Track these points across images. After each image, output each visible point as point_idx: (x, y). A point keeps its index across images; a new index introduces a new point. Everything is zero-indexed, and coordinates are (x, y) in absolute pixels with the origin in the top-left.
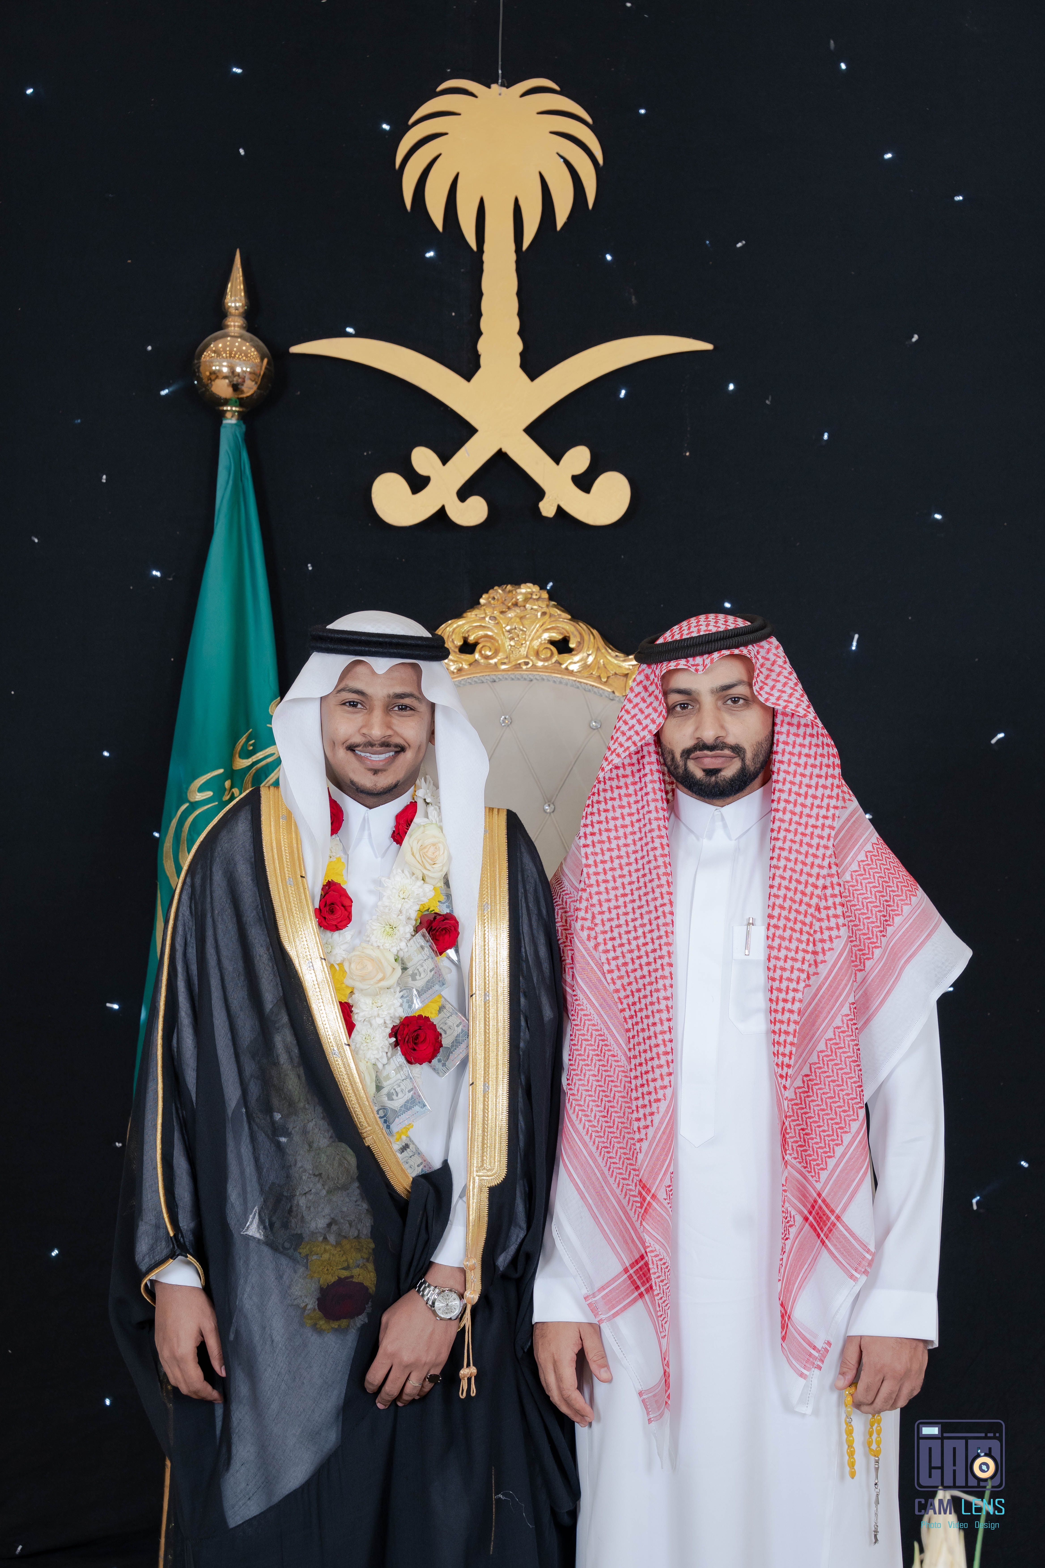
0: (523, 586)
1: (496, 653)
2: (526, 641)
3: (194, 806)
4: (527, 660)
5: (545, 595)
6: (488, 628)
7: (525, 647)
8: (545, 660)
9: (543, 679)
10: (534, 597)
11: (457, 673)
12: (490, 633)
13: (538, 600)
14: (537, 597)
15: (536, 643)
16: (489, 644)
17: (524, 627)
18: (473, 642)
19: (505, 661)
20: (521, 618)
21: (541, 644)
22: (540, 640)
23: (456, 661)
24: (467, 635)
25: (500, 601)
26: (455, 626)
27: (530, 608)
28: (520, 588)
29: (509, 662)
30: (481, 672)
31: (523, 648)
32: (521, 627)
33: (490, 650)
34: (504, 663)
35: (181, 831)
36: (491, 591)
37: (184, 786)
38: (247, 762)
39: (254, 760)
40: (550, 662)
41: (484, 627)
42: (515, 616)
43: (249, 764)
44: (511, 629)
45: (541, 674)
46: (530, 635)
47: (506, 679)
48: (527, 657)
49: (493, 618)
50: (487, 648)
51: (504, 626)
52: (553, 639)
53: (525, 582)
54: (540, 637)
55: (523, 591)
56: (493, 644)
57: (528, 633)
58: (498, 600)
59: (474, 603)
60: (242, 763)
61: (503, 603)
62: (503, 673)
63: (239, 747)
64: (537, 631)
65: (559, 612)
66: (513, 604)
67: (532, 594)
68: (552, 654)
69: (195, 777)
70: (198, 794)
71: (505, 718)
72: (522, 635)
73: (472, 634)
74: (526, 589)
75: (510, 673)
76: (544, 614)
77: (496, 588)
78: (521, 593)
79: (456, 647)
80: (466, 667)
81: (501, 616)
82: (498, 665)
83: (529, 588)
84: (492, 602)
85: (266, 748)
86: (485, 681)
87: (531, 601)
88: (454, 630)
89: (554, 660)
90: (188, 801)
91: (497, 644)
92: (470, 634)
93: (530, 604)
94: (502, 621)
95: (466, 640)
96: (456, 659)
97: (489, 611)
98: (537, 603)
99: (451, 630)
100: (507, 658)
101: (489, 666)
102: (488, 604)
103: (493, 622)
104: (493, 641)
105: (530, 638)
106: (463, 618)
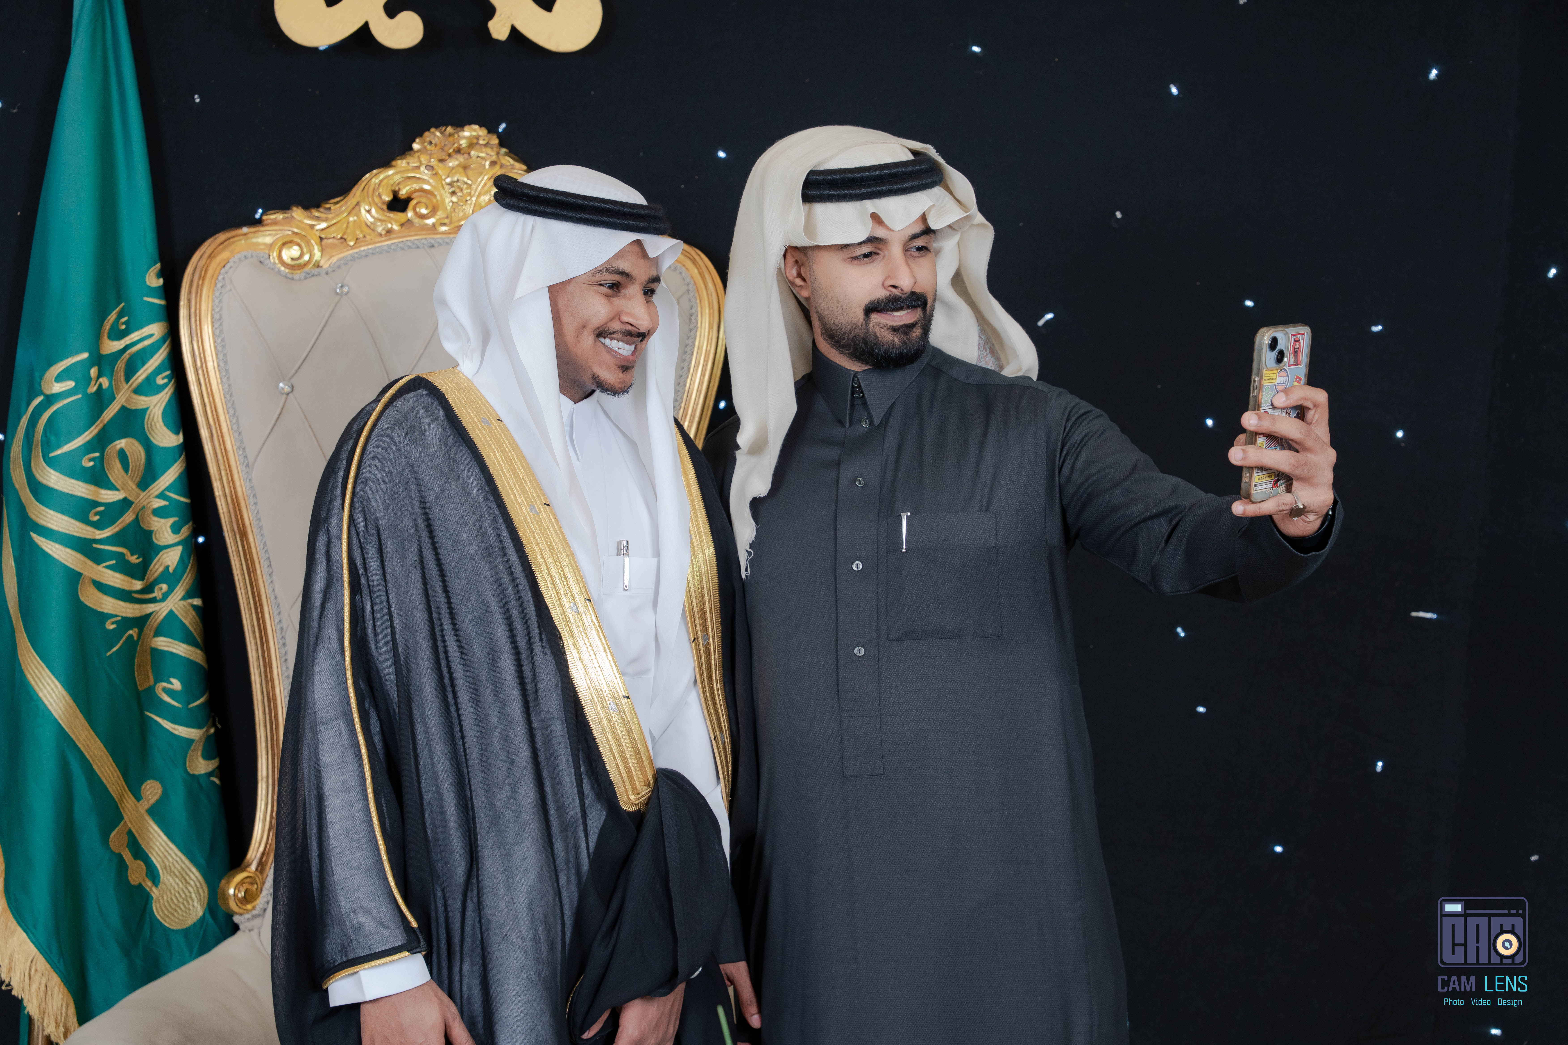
0: (466, 128)
1: (434, 211)
2: (471, 197)
3: (50, 399)
5: (495, 141)
6: (424, 179)
7: (471, 204)
10: (481, 142)
11: (386, 235)
12: (426, 187)
13: (486, 145)
14: (485, 142)
15: (483, 199)
16: (424, 200)
17: (468, 179)
18: (406, 196)
19: (446, 221)
20: (465, 167)
23: (384, 221)
24: (397, 189)
25: (438, 146)
26: (382, 176)
27: (476, 156)
28: (464, 131)
29: (451, 223)
30: (416, 235)
31: (468, 206)
32: (465, 179)
33: (427, 208)
34: (444, 224)
35: (34, 432)
36: (427, 134)
37: (37, 375)
38: (118, 345)
39: (128, 343)
41: (418, 179)
42: (458, 166)
43: (121, 347)
44: (453, 182)
46: (476, 189)
49: (430, 167)
50: (423, 204)
51: (443, 177)
53: (471, 124)
55: (467, 134)
56: (429, 200)
57: (474, 187)
58: (436, 145)
59: (406, 149)
60: (112, 346)
61: (442, 149)
62: (444, 236)
63: (107, 326)
64: (485, 184)
65: (512, 162)
66: (454, 151)
69: (50, 364)
70: (56, 384)
72: (467, 188)
73: (405, 187)
74: (471, 132)
76: (493, 163)
77: (433, 130)
78: (464, 137)
79: (384, 203)
80: (396, 227)
81: (440, 165)
82: (437, 226)
83: (475, 130)
84: (429, 147)
85: (143, 327)
86: (421, 246)
87: (477, 147)
88: (381, 181)
90: (42, 393)
91: (435, 201)
92: (401, 187)
93: (476, 150)
94: (440, 172)
95: (395, 194)
96: (384, 218)
97: (424, 159)
98: (484, 150)
99: (377, 181)
100: (447, 217)
101: (425, 228)
102: (423, 150)
103: (430, 173)
104: (429, 196)
105: (477, 194)
106: (392, 166)
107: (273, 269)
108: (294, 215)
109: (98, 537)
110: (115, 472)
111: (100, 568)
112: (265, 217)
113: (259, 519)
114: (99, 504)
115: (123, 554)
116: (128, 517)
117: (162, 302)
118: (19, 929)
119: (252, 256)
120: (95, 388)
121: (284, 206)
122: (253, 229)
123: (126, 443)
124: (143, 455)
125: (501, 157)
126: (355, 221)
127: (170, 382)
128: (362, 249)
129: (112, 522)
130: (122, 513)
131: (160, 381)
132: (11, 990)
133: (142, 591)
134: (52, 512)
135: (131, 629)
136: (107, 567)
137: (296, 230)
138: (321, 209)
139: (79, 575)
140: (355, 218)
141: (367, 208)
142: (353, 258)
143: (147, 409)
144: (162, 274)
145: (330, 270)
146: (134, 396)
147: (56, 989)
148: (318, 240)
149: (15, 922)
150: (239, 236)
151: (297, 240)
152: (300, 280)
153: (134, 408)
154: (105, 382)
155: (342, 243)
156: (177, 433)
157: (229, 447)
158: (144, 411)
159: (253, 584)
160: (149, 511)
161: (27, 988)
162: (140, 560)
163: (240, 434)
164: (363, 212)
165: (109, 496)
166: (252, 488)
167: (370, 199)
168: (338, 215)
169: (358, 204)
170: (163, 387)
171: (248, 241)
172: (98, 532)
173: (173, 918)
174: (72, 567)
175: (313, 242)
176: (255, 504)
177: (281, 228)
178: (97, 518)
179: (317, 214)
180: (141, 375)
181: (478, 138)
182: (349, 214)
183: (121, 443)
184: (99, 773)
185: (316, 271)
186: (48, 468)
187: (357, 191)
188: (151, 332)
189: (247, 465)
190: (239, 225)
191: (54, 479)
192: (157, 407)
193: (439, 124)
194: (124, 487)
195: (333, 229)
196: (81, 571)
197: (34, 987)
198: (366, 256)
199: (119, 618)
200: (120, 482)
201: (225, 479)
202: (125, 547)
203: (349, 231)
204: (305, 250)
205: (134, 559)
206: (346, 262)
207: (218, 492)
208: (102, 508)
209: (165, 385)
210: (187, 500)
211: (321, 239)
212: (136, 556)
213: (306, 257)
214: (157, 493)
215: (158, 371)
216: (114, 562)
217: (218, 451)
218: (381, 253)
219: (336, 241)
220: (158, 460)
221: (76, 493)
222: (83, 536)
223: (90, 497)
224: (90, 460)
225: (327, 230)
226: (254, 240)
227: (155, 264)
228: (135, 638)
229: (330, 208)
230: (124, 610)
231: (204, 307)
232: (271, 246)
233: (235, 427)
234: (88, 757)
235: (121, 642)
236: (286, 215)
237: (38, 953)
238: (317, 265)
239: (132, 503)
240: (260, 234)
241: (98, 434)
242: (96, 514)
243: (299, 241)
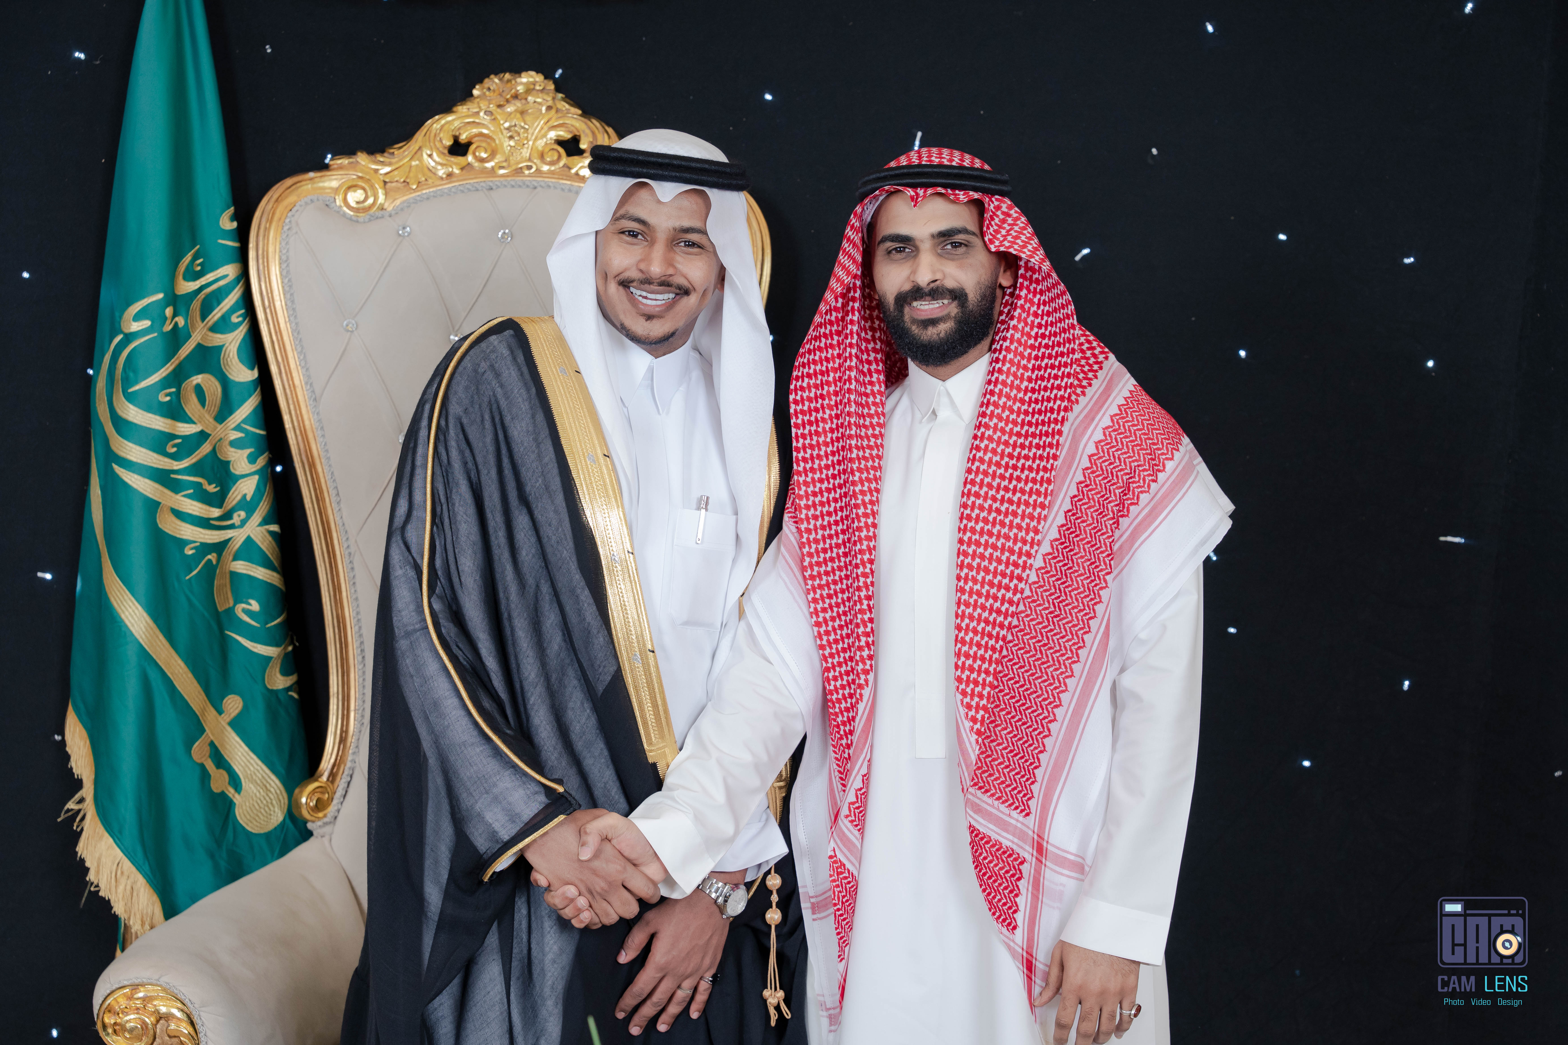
0: (524, 74)
1: (493, 154)
2: (528, 141)
3: (129, 338)
4: (529, 164)
5: (551, 86)
6: (483, 124)
7: (527, 148)
8: (552, 163)
9: (549, 186)
10: (538, 88)
11: (447, 179)
12: (485, 131)
13: (542, 91)
14: (541, 88)
15: (541, 143)
16: (484, 145)
17: (525, 124)
18: (466, 141)
19: (504, 164)
20: (523, 113)
21: (546, 144)
22: (545, 140)
23: (445, 165)
24: (457, 134)
25: (497, 92)
26: (443, 122)
27: (532, 101)
28: (520, 77)
29: (509, 166)
30: (476, 178)
31: (525, 150)
32: (523, 124)
33: (486, 152)
34: (502, 168)
35: (115, 369)
36: (486, 80)
37: (117, 314)
38: (193, 286)
39: (203, 283)
40: (557, 166)
41: (479, 124)
42: (516, 111)
43: (197, 287)
44: (511, 127)
45: (546, 180)
46: (533, 134)
47: (505, 186)
48: (530, 160)
49: (488, 113)
50: (482, 149)
51: (501, 122)
52: (560, 139)
53: (527, 70)
54: (545, 136)
55: (524, 80)
56: (489, 144)
57: (530, 131)
58: (494, 91)
59: (467, 96)
60: (187, 287)
61: (500, 95)
62: (502, 179)
63: (182, 267)
64: (542, 128)
65: (567, 106)
66: (512, 96)
67: (534, 85)
68: (560, 157)
69: (129, 303)
70: (134, 323)
71: (504, 233)
72: (524, 133)
73: (464, 132)
74: (528, 78)
75: (509, 179)
76: (549, 108)
77: (492, 76)
78: (522, 83)
79: (445, 148)
80: (456, 171)
81: (499, 110)
82: (496, 169)
83: (532, 77)
84: (487, 93)
85: (217, 269)
86: (480, 189)
87: (534, 92)
88: (442, 126)
89: (561, 164)
90: (122, 332)
91: (493, 145)
92: (462, 132)
93: (533, 96)
94: (499, 117)
95: (456, 139)
96: (444, 162)
97: (483, 105)
98: (540, 95)
99: (439, 126)
100: (506, 161)
101: (484, 171)
102: (482, 97)
103: (488, 118)
104: (489, 140)
105: (533, 138)
106: (453, 112)
107: (338, 212)
108: (359, 160)
109: (175, 468)
110: (192, 405)
111: (179, 497)
112: (332, 163)
113: (327, 451)
114: (176, 437)
115: (200, 484)
116: (206, 448)
117: (236, 245)
118: (106, 835)
119: (318, 200)
120: (171, 327)
121: (350, 151)
122: (319, 174)
123: (203, 379)
124: (220, 390)
125: (557, 102)
126: (417, 165)
127: (244, 320)
128: (424, 192)
129: (190, 454)
130: (198, 445)
131: (235, 319)
132: (99, 891)
133: (220, 518)
134: (131, 445)
135: (210, 554)
136: (184, 496)
137: (360, 174)
138: (386, 154)
139: (158, 504)
140: (417, 162)
141: (429, 152)
142: (415, 201)
143: (223, 346)
144: (235, 217)
145: (393, 213)
146: (210, 334)
147: (142, 890)
148: (382, 184)
149: (102, 828)
150: (306, 180)
151: (361, 183)
152: (364, 222)
153: (210, 345)
154: (181, 321)
155: (405, 186)
156: (253, 369)
157: (297, 382)
158: (219, 349)
159: (322, 512)
160: (227, 442)
161: (113, 889)
162: (218, 489)
163: (307, 370)
164: (425, 156)
165: (186, 429)
166: (320, 421)
167: (432, 144)
168: (401, 160)
169: (420, 148)
170: (237, 326)
171: (315, 185)
172: (175, 463)
173: (255, 823)
174: (151, 496)
175: (377, 186)
176: (323, 436)
177: (346, 172)
178: (175, 449)
179: (382, 159)
180: (216, 315)
181: (534, 84)
182: (411, 159)
183: (198, 379)
184: (179, 689)
185: (381, 213)
186: (127, 403)
187: (419, 136)
188: (226, 273)
189: (315, 400)
190: (306, 170)
191: (133, 414)
192: (232, 344)
193: (498, 71)
194: (201, 420)
195: (396, 173)
196: (160, 500)
197: (121, 888)
198: (428, 199)
199: (198, 544)
200: (197, 416)
201: (293, 413)
202: (202, 476)
203: (411, 175)
204: (369, 194)
205: (212, 488)
206: (408, 205)
207: (288, 425)
208: (179, 441)
209: (240, 323)
210: (262, 432)
211: (385, 183)
212: (214, 485)
213: (371, 201)
214: (233, 426)
215: (232, 310)
216: (191, 491)
217: (287, 387)
218: (442, 196)
219: (399, 185)
220: (234, 394)
221: (154, 426)
222: (161, 467)
223: (167, 430)
224: (167, 395)
225: (391, 174)
226: (321, 185)
227: (229, 208)
228: (214, 562)
229: (393, 153)
230: (202, 536)
231: (271, 249)
232: (336, 190)
233: (303, 364)
234: (169, 674)
235: (200, 566)
236: (351, 160)
237: (124, 857)
238: (382, 208)
239: (209, 435)
240: (326, 178)
241: (174, 370)
242: (174, 446)
243: (363, 185)
